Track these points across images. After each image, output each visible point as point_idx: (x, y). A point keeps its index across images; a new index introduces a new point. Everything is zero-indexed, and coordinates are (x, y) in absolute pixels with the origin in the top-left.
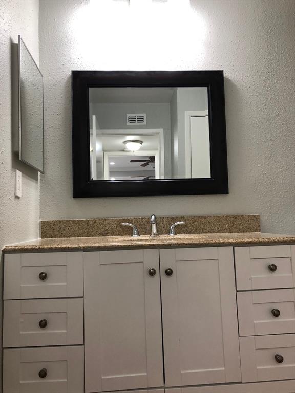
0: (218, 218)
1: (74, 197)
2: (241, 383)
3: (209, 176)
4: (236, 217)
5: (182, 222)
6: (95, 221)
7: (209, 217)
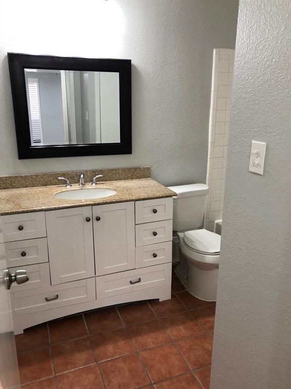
0: (124, 170)
1: (19, 159)
2: (135, 269)
3: (119, 141)
4: (136, 169)
5: (100, 176)
6: (37, 176)
7: (118, 169)
